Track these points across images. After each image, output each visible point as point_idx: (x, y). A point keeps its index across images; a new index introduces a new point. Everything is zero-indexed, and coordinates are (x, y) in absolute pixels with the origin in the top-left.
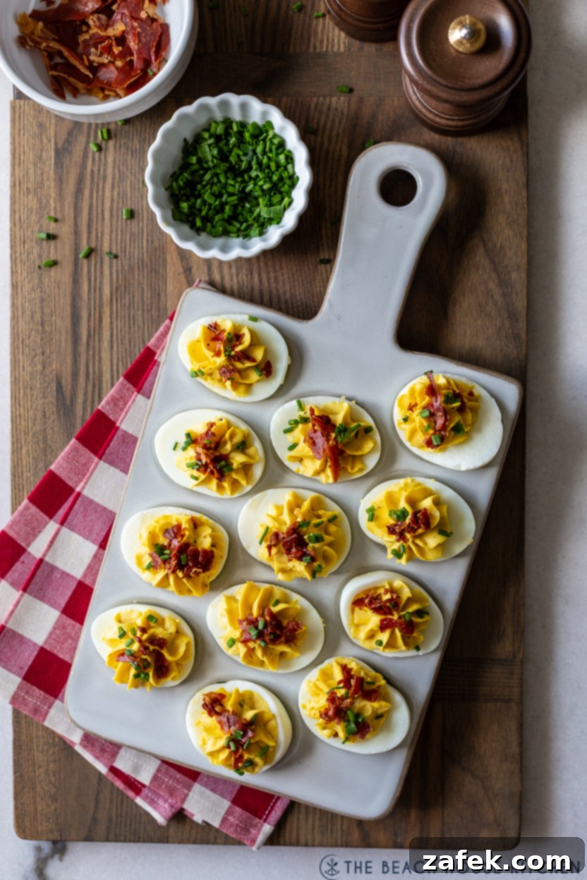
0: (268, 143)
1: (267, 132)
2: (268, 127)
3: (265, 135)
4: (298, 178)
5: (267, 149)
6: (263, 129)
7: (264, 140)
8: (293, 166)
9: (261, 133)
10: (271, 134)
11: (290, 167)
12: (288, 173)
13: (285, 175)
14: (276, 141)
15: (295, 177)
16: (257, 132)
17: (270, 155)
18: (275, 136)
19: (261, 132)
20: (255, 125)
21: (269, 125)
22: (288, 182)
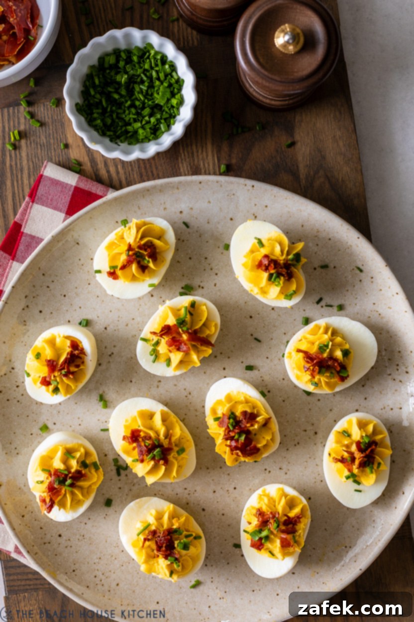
0: (152, 61)
1: (149, 51)
2: (149, 48)
3: (147, 54)
4: (183, 81)
5: (153, 65)
6: (145, 50)
7: (148, 57)
8: (177, 73)
9: (144, 54)
10: (152, 52)
11: (174, 74)
12: (175, 79)
13: (173, 81)
14: (159, 57)
15: (181, 80)
16: (141, 54)
17: (157, 69)
18: (157, 53)
19: (145, 52)
20: (138, 49)
21: (151, 46)
22: (176, 86)
